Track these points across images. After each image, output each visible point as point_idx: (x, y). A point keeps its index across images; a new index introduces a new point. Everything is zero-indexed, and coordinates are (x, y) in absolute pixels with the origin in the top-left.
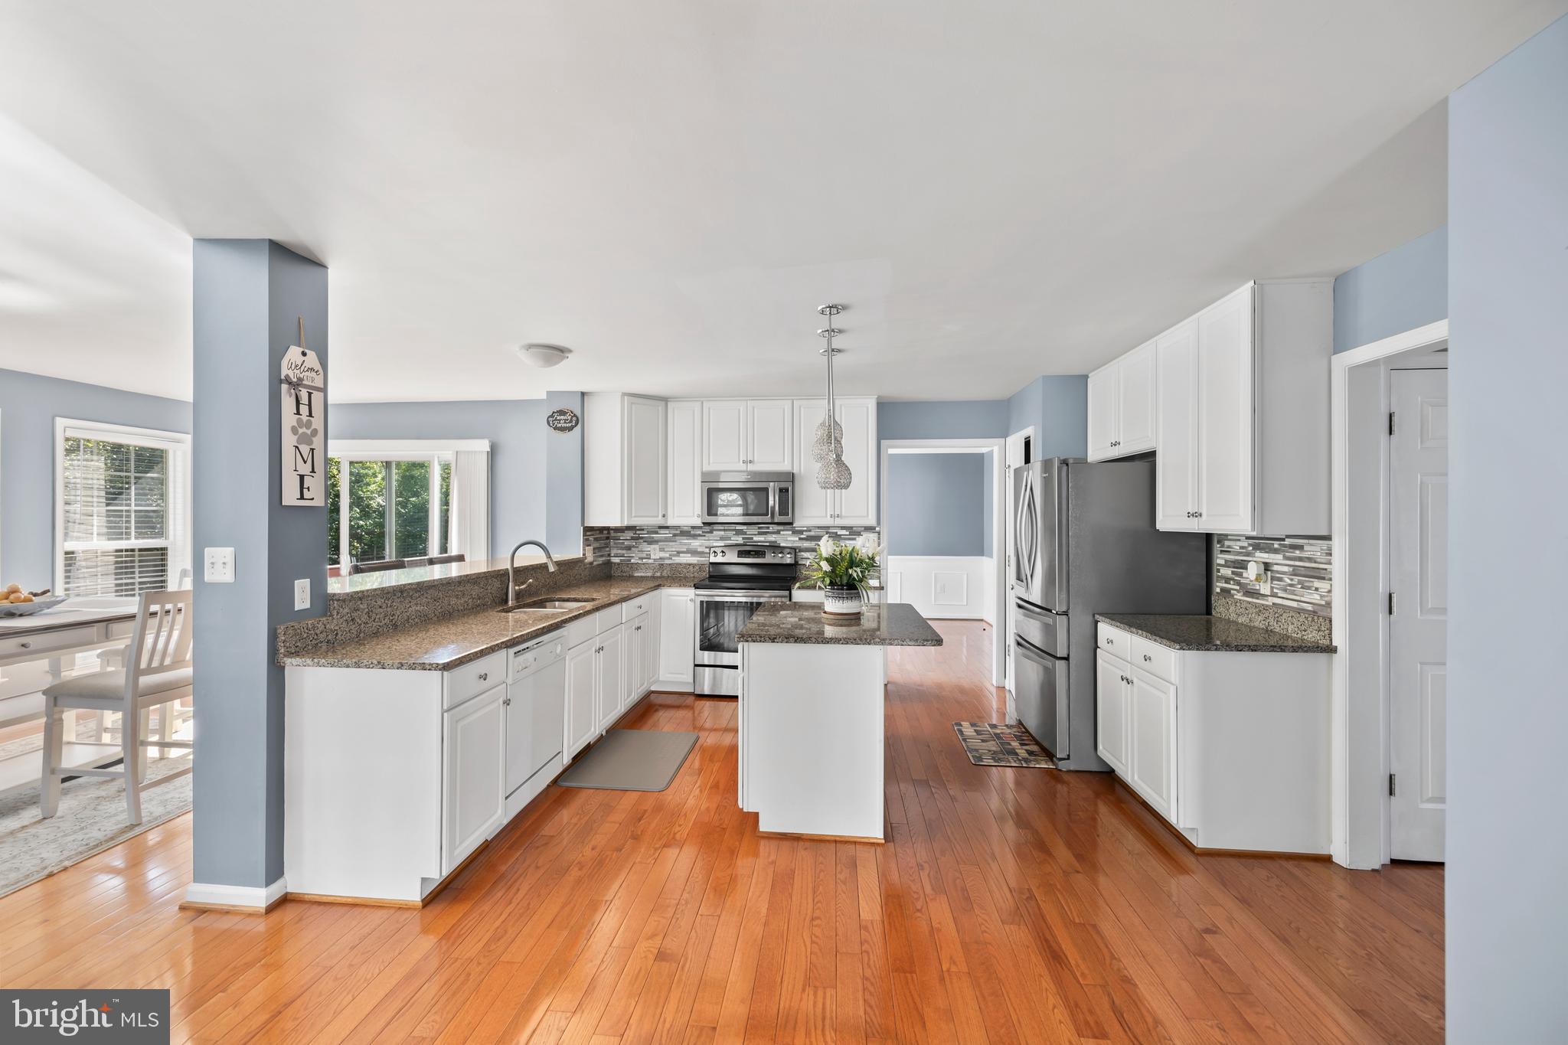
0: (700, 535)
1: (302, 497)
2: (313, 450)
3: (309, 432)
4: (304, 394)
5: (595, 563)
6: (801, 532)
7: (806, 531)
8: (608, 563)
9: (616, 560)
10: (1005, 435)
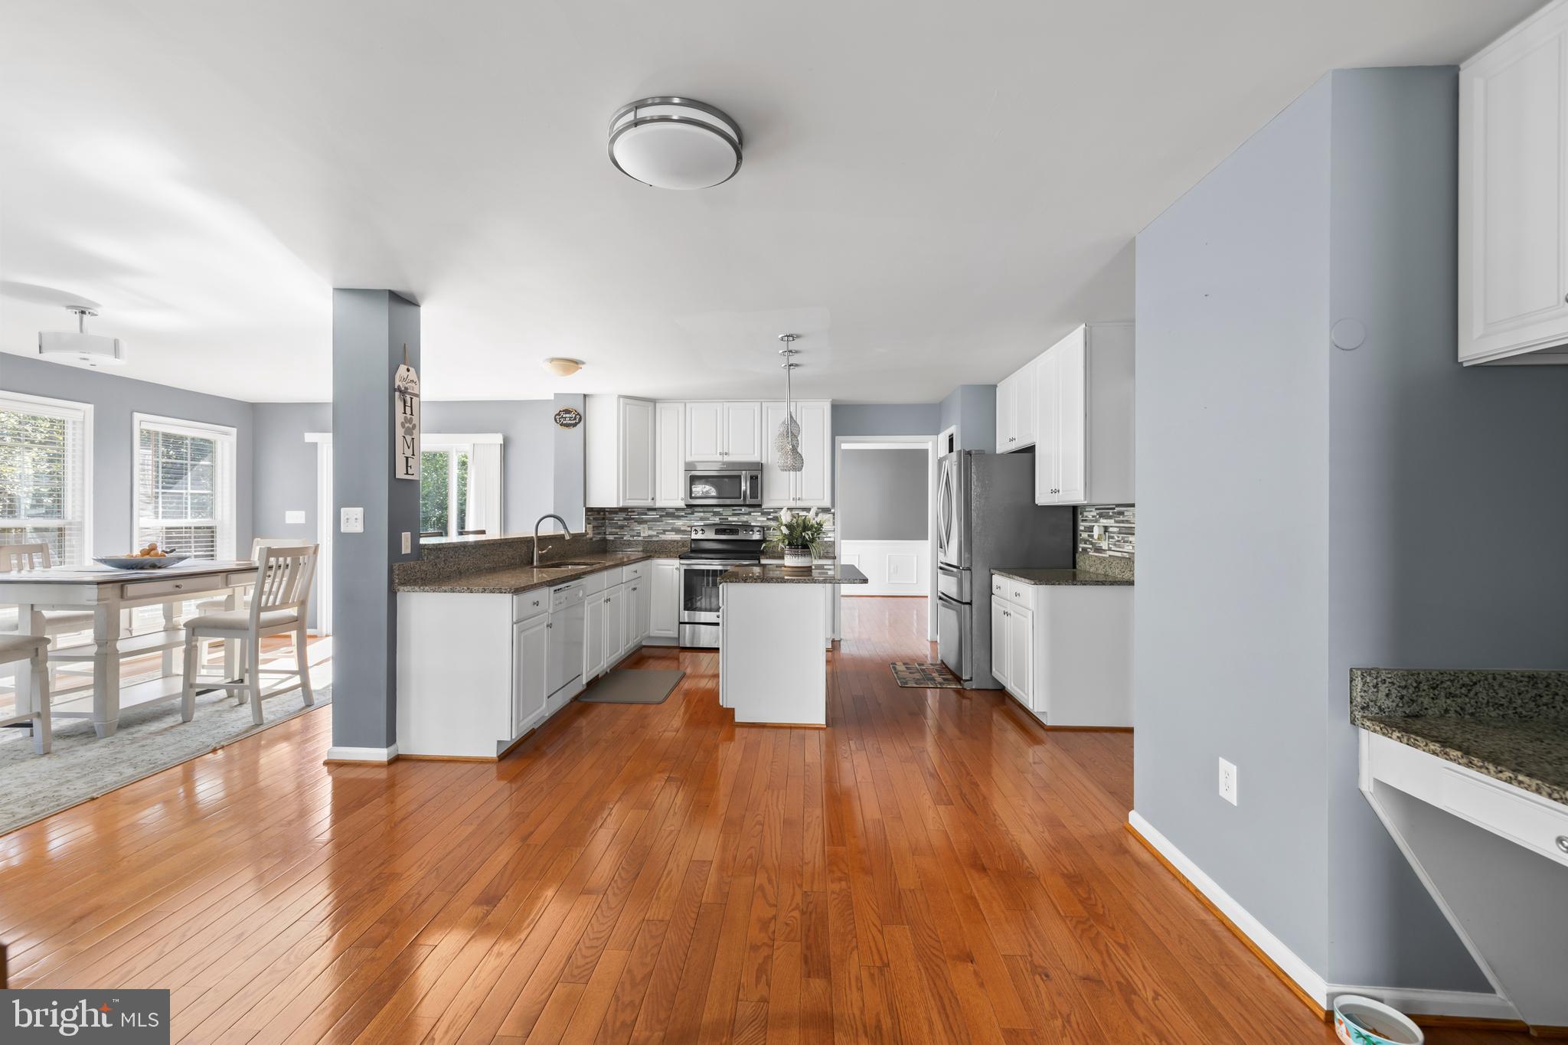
0: (683, 516)
1: (407, 474)
2: (413, 439)
3: (411, 426)
4: (408, 398)
5: (594, 539)
6: (769, 513)
7: (772, 512)
8: (604, 540)
9: (611, 538)
10: (937, 434)
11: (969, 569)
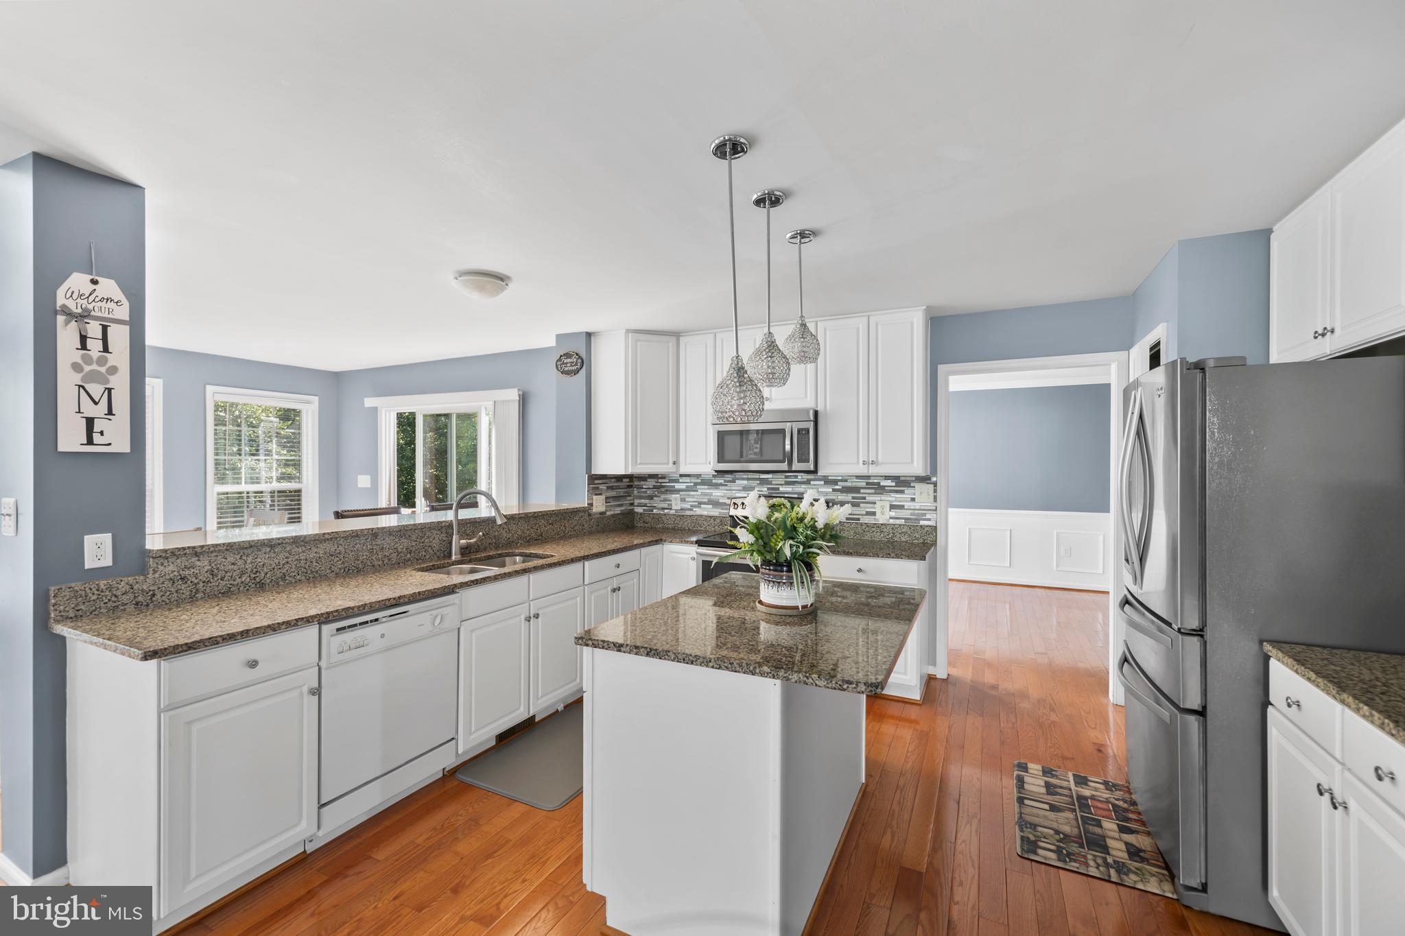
0: (721, 485)
1: (90, 443)
2: (110, 390)
3: (103, 370)
4: (94, 329)
5: (608, 513)
6: (835, 482)
7: (841, 481)
8: (631, 513)
9: (639, 510)
10: (1127, 346)
11: (1199, 633)
